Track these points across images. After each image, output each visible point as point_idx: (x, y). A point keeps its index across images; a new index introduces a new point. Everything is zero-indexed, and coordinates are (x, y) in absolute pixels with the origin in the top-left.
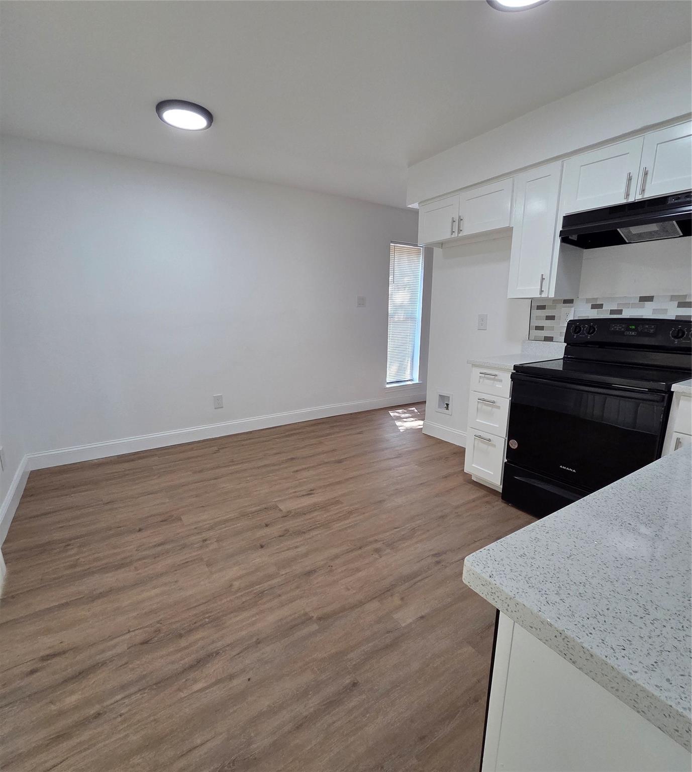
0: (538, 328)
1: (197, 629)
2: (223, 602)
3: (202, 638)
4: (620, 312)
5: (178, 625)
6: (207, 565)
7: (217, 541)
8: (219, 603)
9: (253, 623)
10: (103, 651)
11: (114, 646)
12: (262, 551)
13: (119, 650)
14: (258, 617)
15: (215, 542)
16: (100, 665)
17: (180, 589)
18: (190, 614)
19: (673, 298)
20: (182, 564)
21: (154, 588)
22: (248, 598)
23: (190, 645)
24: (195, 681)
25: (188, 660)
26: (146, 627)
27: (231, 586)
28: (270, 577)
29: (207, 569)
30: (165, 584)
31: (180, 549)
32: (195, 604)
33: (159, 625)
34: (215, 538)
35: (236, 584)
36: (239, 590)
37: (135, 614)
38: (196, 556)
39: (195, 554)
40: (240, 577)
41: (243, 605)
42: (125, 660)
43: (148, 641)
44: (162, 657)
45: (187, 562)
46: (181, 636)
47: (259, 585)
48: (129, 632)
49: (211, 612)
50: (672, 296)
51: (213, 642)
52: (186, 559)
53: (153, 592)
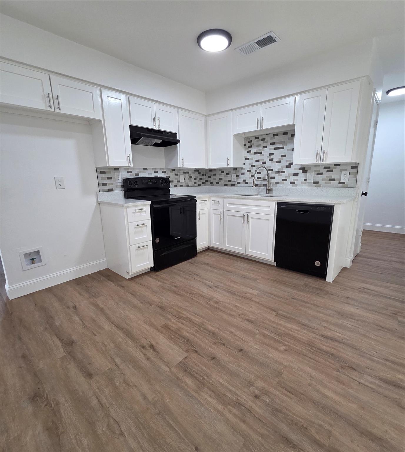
0: (104, 184)
1: (322, 350)
2: (298, 348)
3: (324, 345)
4: (138, 175)
5: (329, 360)
6: (281, 375)
7: (252, 385)
8: (301, 349)
9: (297, 330)
10: (380, 386)
11: (371, 383)
12: (246, 348)
13: (369, 378)
14: (293, 330)
15: (254, 386)
16: (383, 380)
17: (312, 377)
18: (319, 359)
19: (153, 169)
20: (293, 394)
21: (326, 397)
22: (286, 338)
23: (331, 348)
24: (339, 336)
25: (337, 344)
26: (348, 376)
27: (286, 350)
28: (265, 336)
29: (285, 372)
30: (318, 391)
31: (281, 412)
32: (313, 361)
33: (340, 370)
34: (249, 389)
35: (282, 348)
36: (285, 345)
37: (351, 391)
38: (279, 390)
39: (277, 393)
40: (276, 349)
41: (292, 338)
42: (368, 370)
43: (350, 367)
44: (348, 355)
45: (289, 392)
46: (332, 355)
47: (274, 338)
48: (359, 383)
49: (309, 350)
50: (152, 168)
51: (321, 340)
52: (287, 396)
53: (330, 394)
